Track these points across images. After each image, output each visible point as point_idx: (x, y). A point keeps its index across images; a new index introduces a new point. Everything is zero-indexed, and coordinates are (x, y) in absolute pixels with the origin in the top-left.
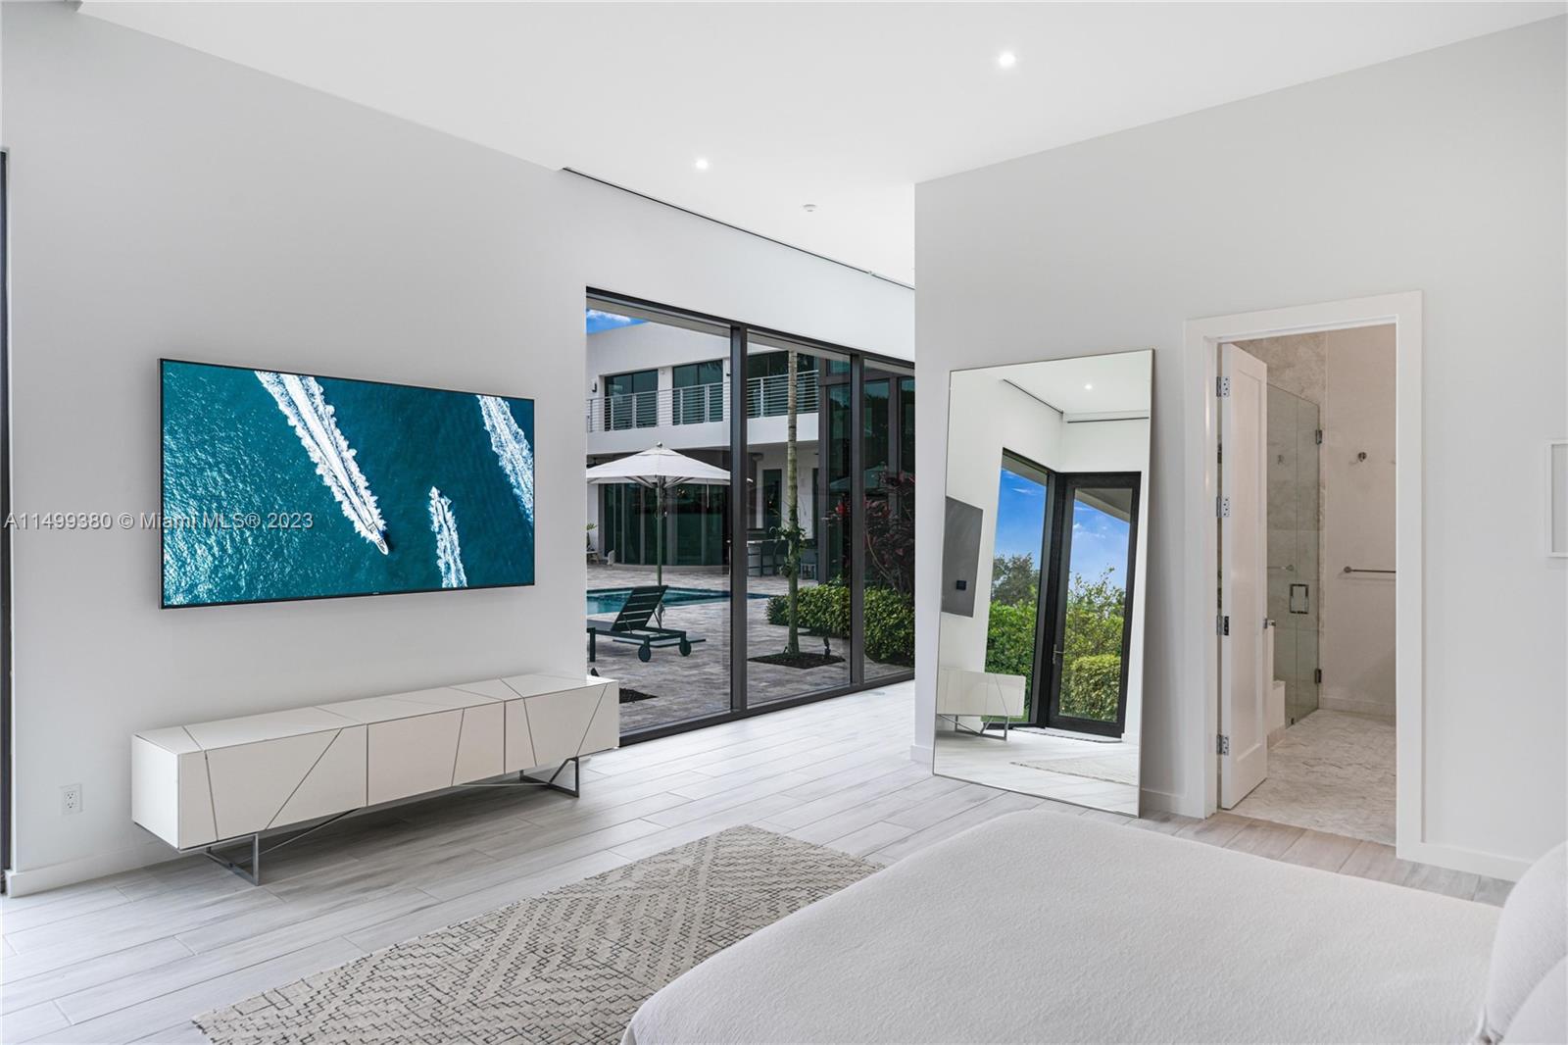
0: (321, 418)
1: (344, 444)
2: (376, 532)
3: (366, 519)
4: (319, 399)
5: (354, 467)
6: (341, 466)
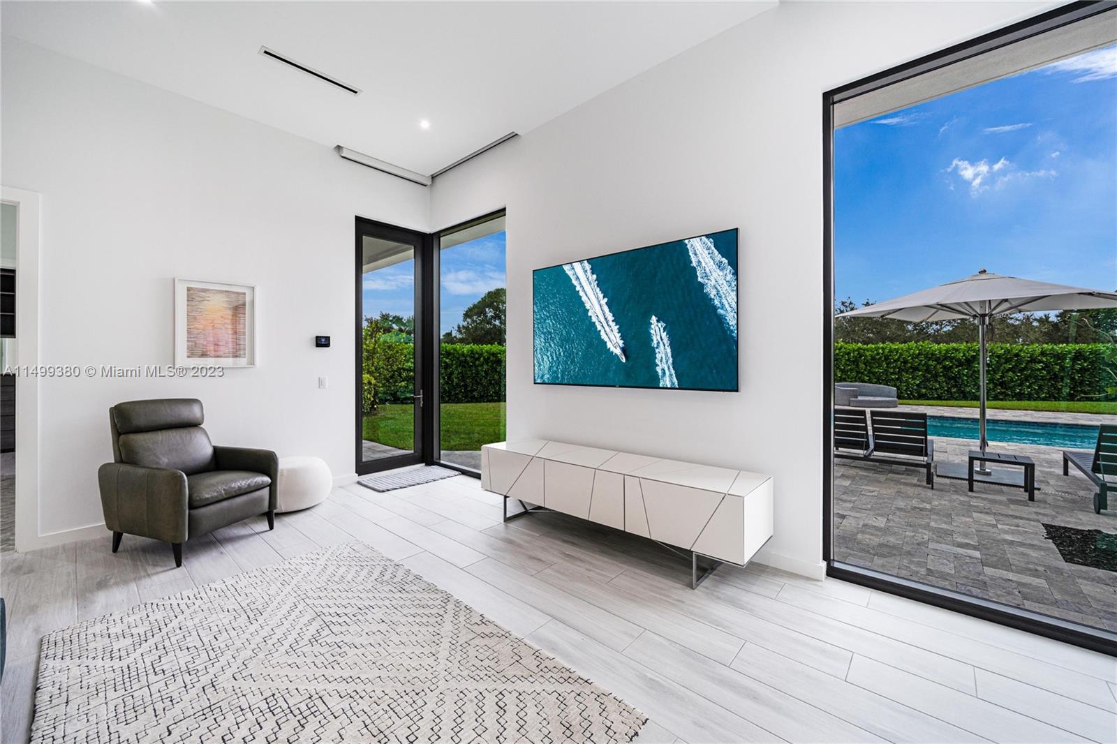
0: (590, 283)
1: (601, 296)
2: (618, 348)
3: (613, 340)
4: (589, 272)
5: (606, 309)
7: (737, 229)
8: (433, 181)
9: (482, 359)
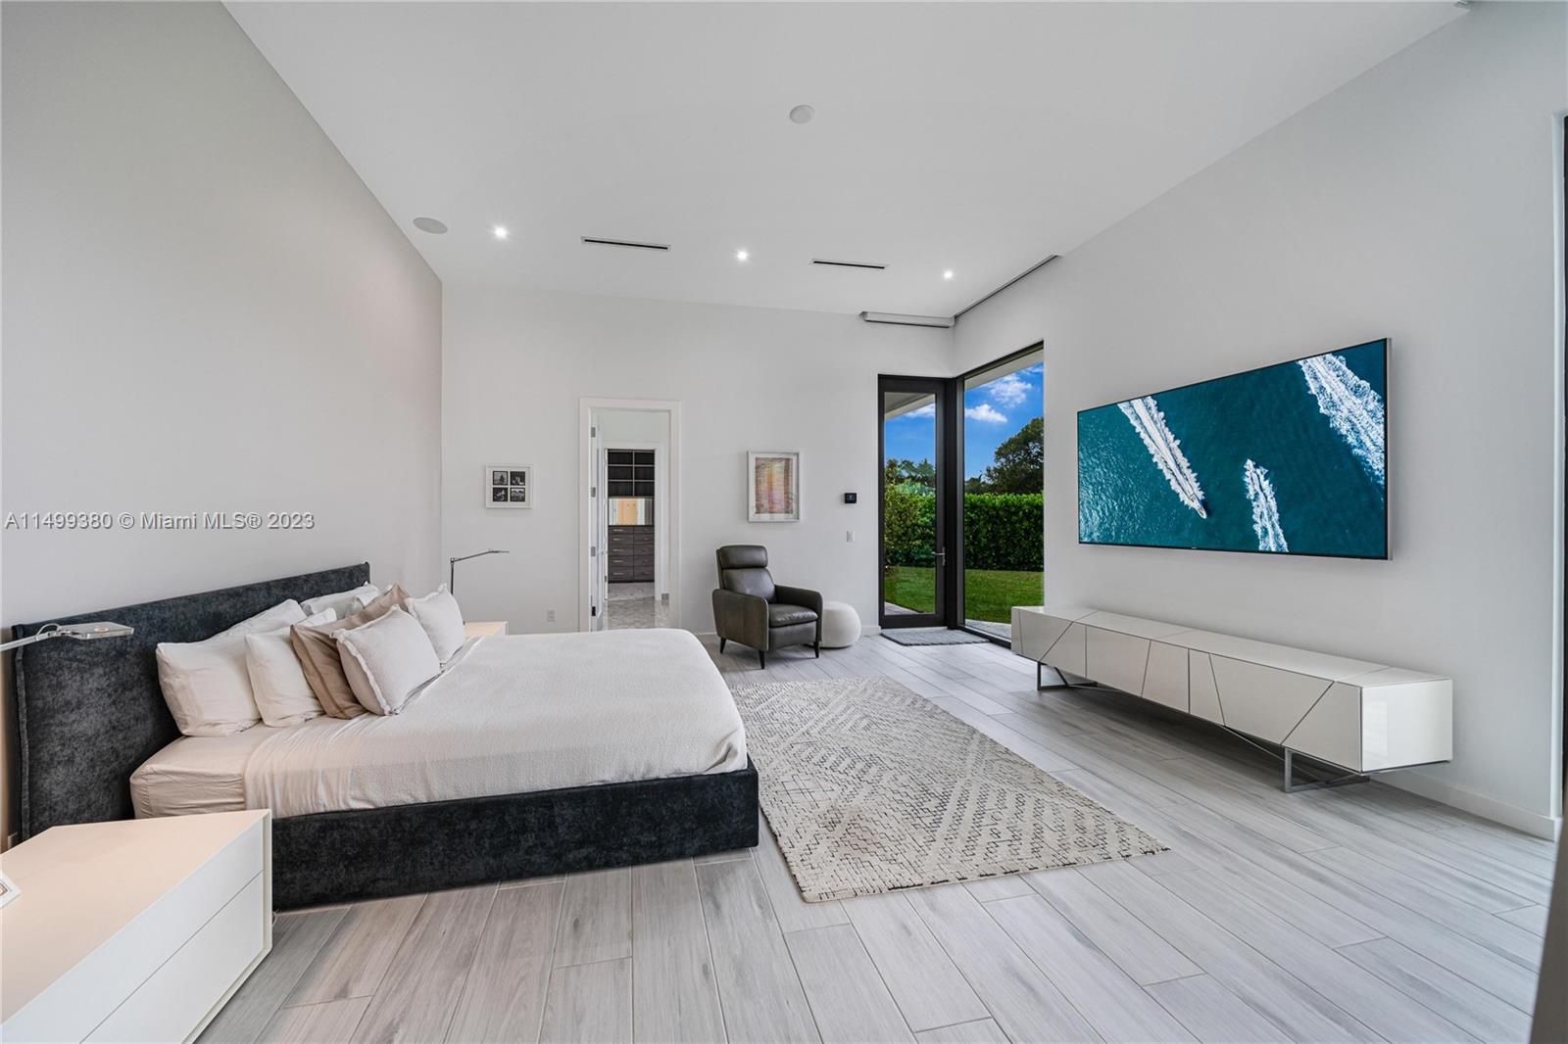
0: (1155, 423)
1: (1171, 437)
3: (1189, 492)
4: (1154, 410)
5: (1178, 453)
6: (1169, 453)
7: (1385, 340)
8: (956, 321)
9: (1021, 513)
